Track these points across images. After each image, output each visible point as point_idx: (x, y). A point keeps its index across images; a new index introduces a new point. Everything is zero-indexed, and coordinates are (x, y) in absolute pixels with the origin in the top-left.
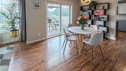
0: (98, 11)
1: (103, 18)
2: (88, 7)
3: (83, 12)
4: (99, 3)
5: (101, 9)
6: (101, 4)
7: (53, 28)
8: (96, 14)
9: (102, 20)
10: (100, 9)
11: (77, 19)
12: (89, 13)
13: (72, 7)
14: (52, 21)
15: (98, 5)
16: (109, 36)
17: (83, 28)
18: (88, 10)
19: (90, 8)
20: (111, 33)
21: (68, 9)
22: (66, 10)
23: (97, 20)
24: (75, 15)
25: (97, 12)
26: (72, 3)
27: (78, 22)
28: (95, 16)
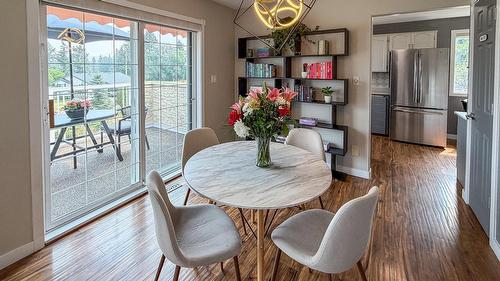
0: (310, 61)
1: (328, 92)
2: (272, 43)
3: (251, 64)
4: (313, 28)
5: (321, 52)
6: (317, 32)
7: (101, 151)
8: (304, 75)
9: (327, 99)
10: (315, 52)
11: (237, 106)
12: (276, 70)
13: (199, 38)
14: (88, 116)
15: (310, 37)
16: (351, 166)
17: (267, 156)
18: (272, 55)
19: (277, 46)
20: (355, 152)
21: (179, 46)
22: (174, 53)
23: (305, 101)
24: (214, 79)
25: (305, 66)
26: (202, 22)
27: (240, 129)
28: (298, 82)
